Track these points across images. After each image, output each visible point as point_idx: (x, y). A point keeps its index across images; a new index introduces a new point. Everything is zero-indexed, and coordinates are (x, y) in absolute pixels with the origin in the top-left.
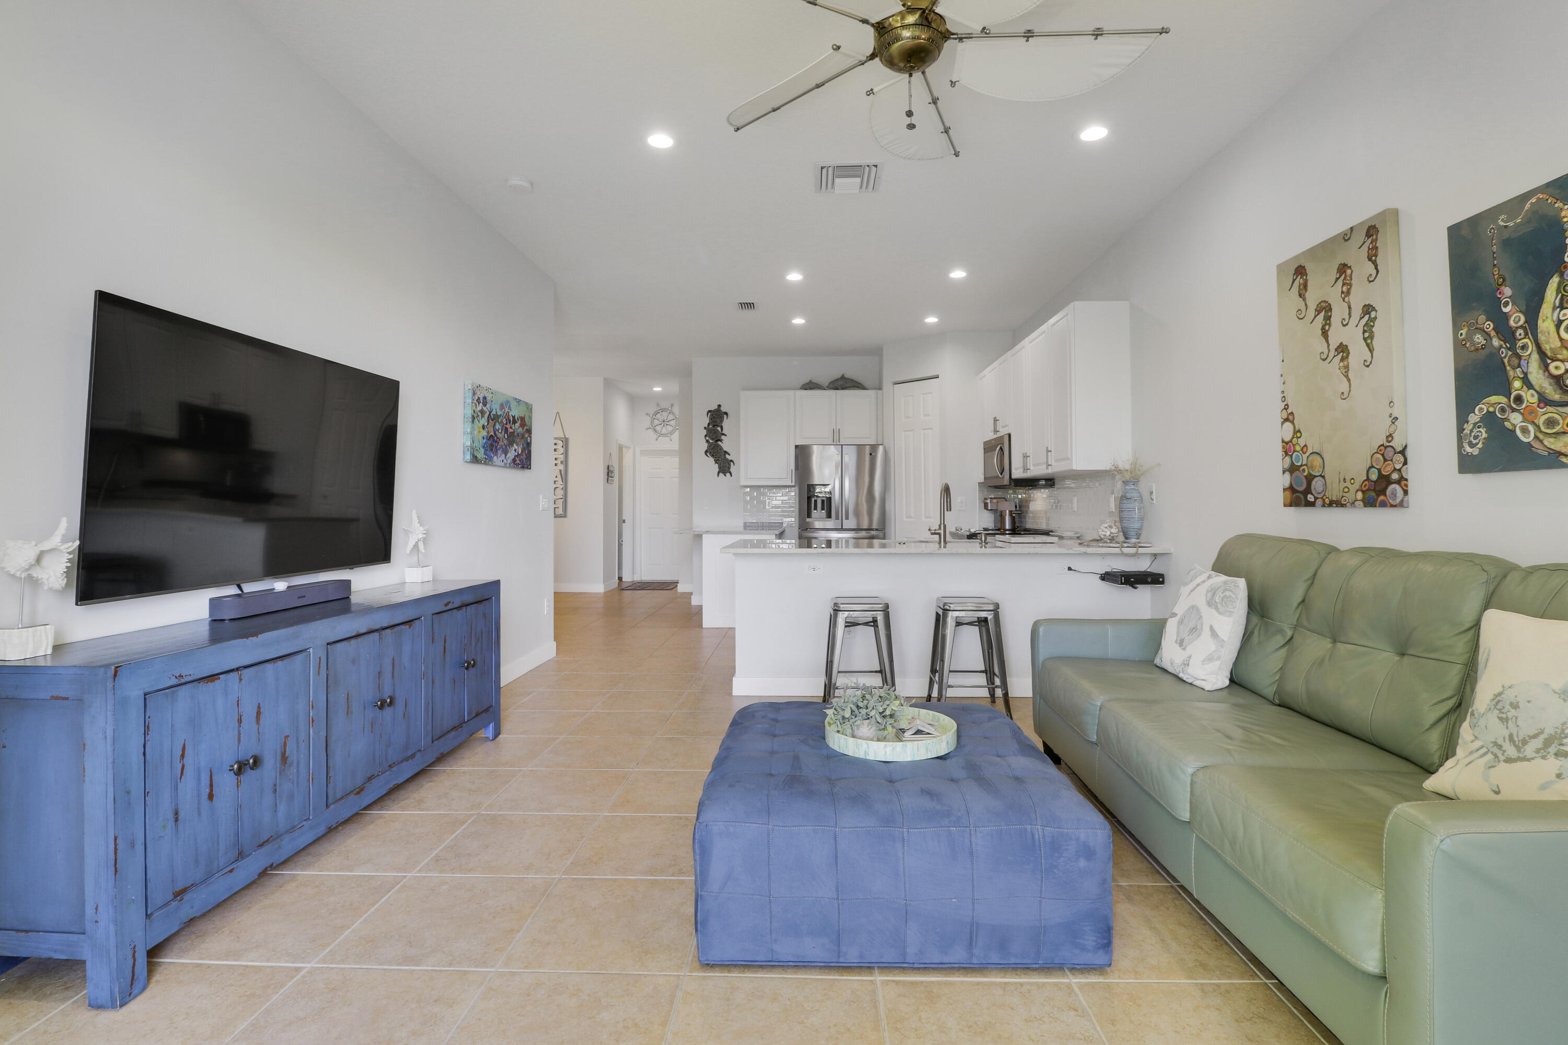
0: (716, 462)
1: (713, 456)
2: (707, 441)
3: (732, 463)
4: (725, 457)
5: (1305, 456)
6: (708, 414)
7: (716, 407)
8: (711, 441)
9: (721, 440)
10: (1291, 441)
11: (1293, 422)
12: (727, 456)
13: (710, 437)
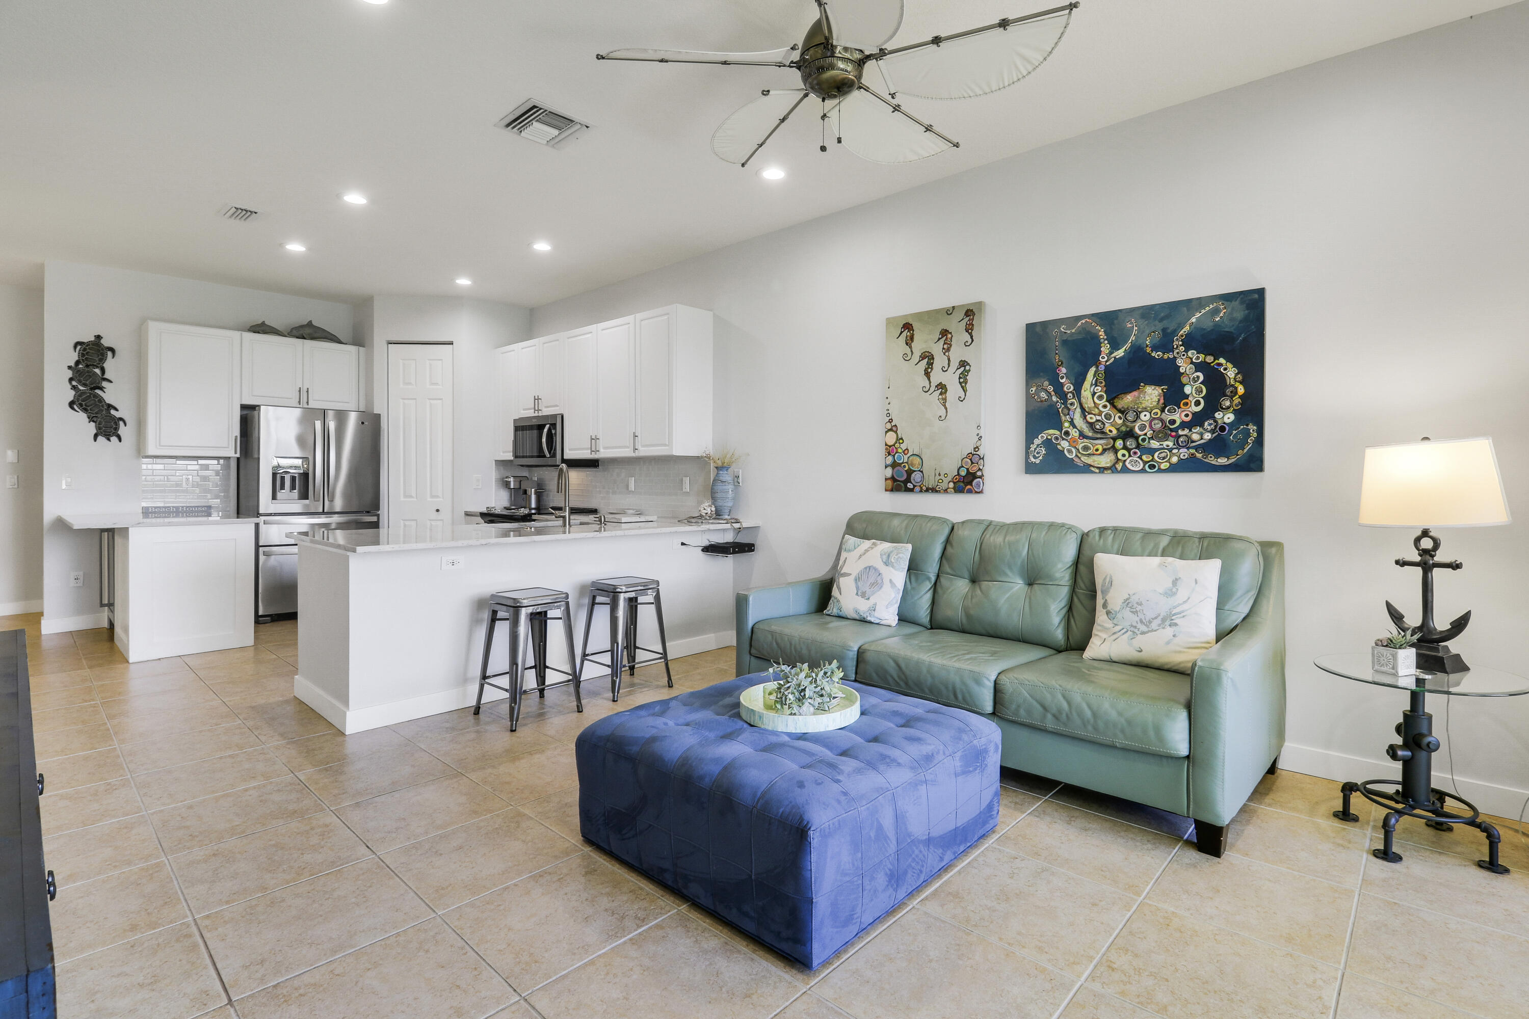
0: (91, 419)
1: (85, 410)
3: (121, 423)
4: (110, 413)
5: (906, 457)
6: (75, 347)
7: (93, 339)
8: (81, 388)
10: (894, 445)
11: (896, 432)
12: (113, 412)
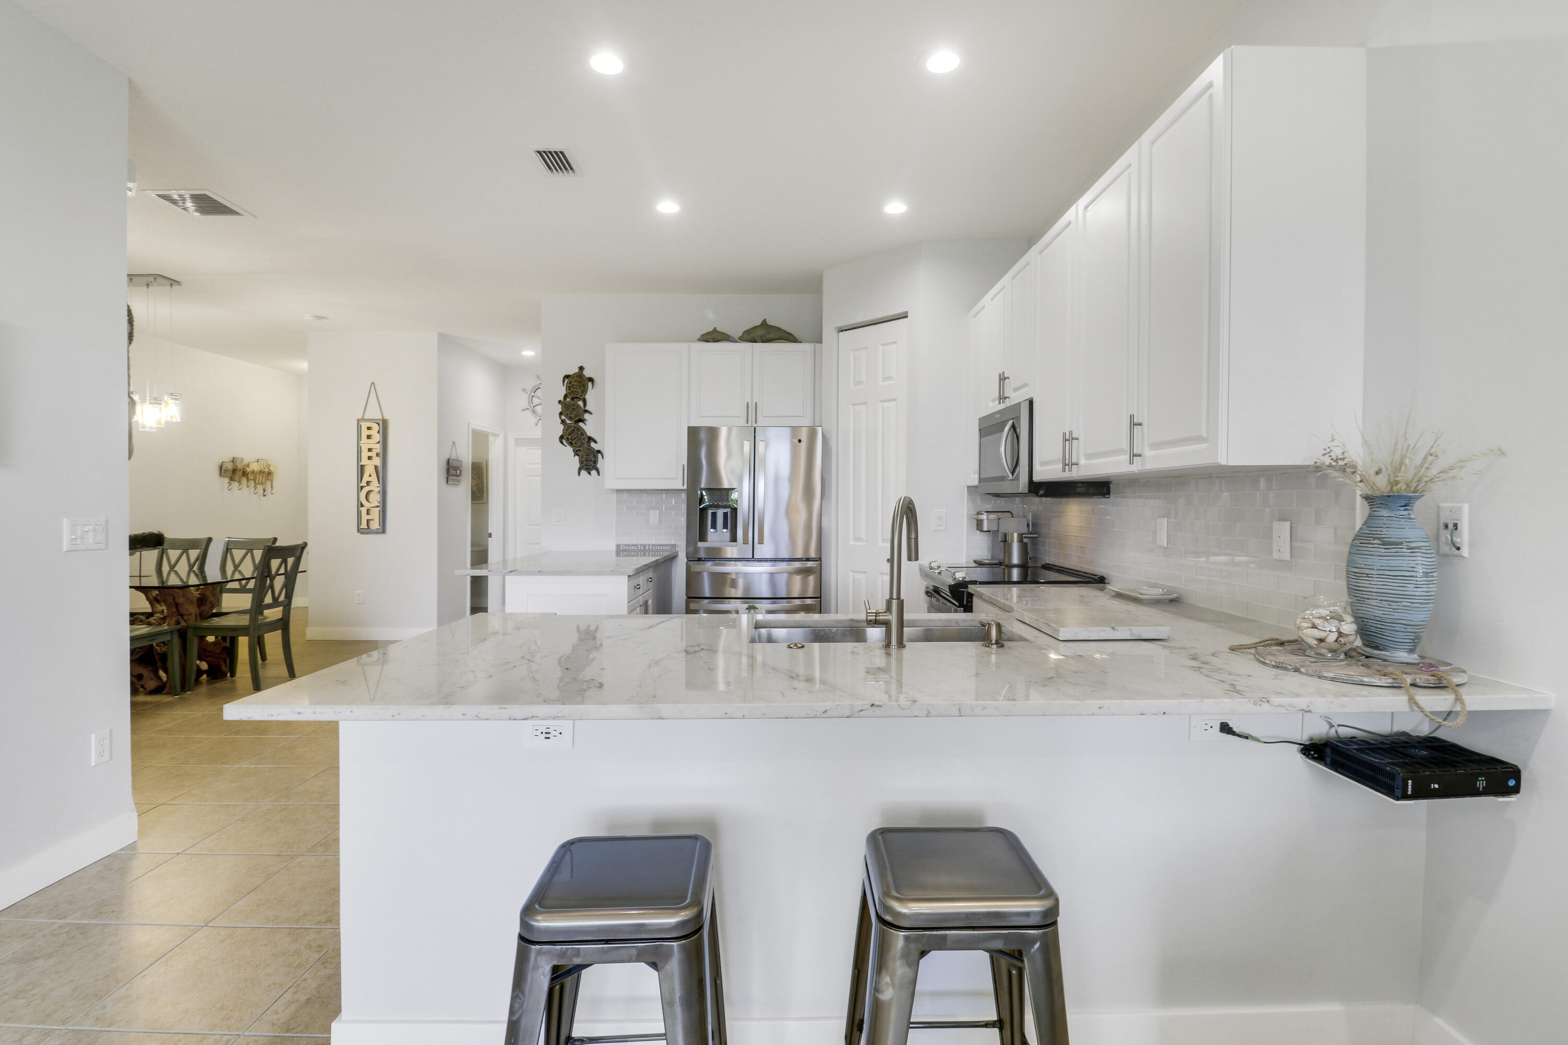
2: (563, 422)
7: (577, 371)
9: (582, 420)
13: (567, 416)
